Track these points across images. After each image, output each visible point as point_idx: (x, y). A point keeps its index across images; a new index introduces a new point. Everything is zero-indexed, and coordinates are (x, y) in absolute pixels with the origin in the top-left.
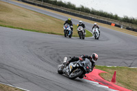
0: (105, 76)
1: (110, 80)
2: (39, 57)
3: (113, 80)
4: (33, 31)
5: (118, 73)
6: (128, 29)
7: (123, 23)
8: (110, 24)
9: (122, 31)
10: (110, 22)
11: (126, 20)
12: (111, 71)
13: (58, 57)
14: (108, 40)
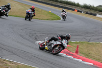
0: (70, 49)
1: (74, 52)
2: (21, 36)
3: (77, 52)
4: (16, 16)
5: (80, 46)
6: (87, 13)
7: (83, 9)
8: (74, 10)
9: (83, 15)
10: (74, 8)
11: (86, 7)
12: (75, 45)
13: (35, 35)
14: (72, 22)
